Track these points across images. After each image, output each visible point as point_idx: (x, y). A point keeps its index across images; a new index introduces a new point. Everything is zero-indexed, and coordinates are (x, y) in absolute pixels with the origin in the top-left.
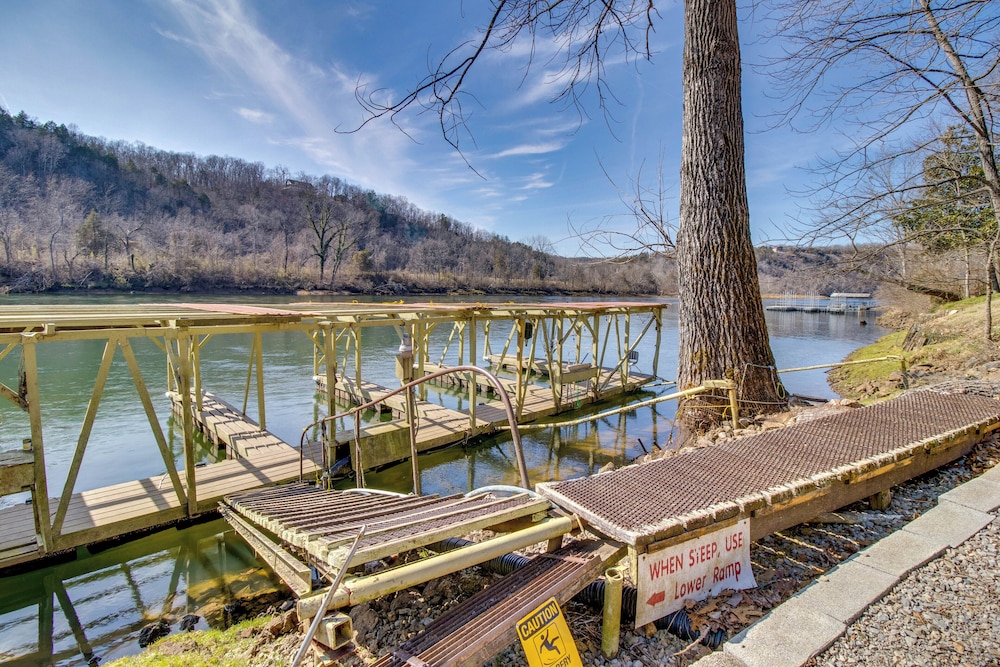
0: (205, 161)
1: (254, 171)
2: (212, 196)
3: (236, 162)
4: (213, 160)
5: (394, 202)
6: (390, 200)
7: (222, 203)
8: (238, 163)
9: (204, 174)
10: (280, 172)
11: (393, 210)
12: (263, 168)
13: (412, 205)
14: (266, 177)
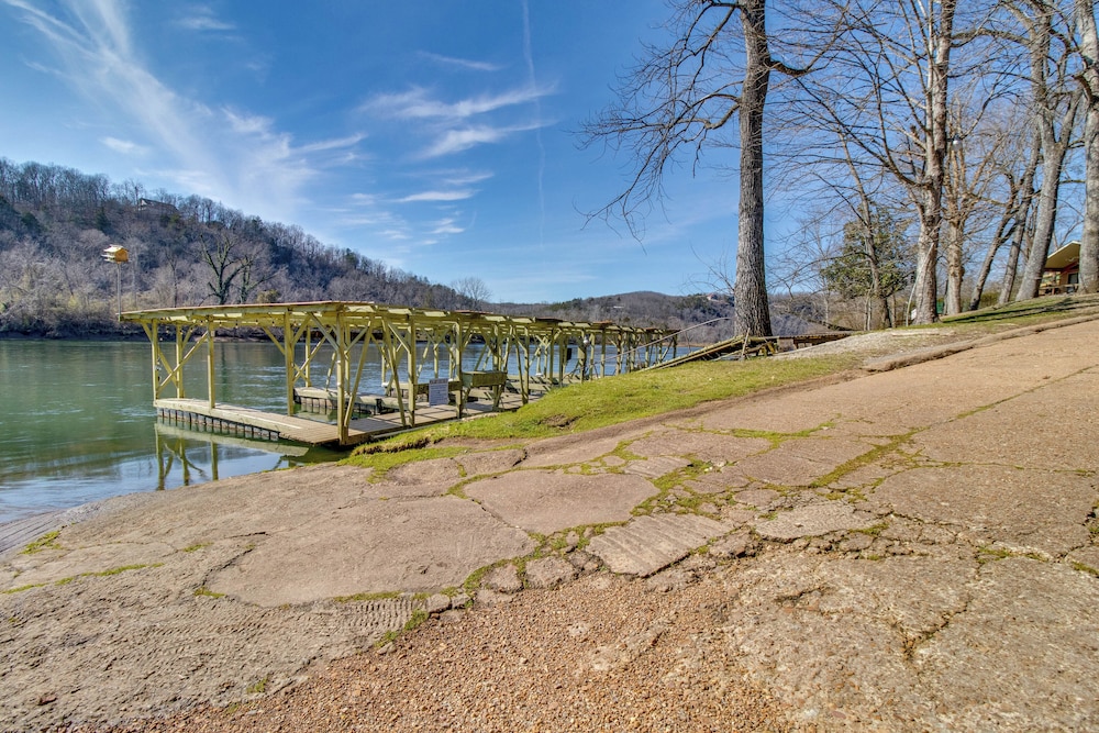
0: (21, 170)
1: (92, 185)
2: (40, 216)
3: (67, 172)
4: (32, 169)
5: (286, 232)
6: (281, 230)
7: (56, 226)
8: (69, 175)
9: (23, 187)
10: (132, 188)
11: (286, 242)
12: (106, 182)
13: (309, 237)
14: (112, 193)
